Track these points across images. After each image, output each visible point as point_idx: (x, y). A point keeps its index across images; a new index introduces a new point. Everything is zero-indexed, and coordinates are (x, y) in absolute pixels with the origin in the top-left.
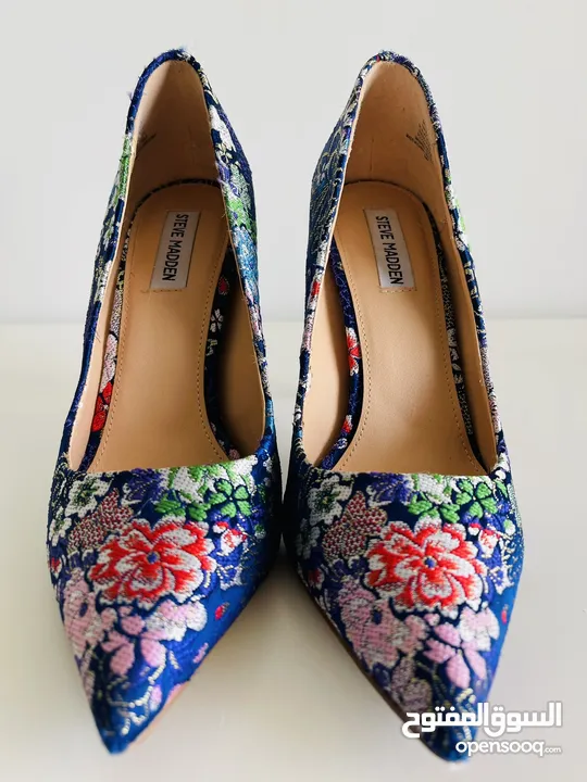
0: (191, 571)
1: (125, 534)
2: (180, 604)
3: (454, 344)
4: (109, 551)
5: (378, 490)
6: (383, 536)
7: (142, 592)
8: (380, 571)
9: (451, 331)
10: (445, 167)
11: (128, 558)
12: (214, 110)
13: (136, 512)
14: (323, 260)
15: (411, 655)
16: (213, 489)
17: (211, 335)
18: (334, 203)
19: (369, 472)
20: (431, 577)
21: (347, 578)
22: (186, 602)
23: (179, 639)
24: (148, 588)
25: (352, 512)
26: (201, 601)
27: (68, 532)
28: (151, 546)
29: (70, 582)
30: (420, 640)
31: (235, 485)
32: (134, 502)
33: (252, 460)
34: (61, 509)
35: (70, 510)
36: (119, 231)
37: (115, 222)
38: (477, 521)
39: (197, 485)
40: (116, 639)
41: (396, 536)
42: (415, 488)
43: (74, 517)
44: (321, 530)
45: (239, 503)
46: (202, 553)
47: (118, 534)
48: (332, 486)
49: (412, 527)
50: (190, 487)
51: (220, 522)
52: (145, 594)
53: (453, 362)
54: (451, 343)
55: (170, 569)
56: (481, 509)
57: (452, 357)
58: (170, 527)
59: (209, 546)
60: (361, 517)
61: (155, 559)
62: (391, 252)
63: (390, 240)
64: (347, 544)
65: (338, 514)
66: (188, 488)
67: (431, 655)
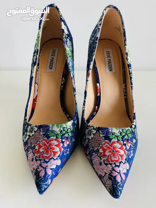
0: (57, 151)
1: (42, 142)
2: (55, 160)
3: (125, 88)
4: (38, 146)
5: (102, 132)
6: (103, 144)
7: (46, 157)
8: (102, 153)
9: (124, 84)
10: (125, 40)
11: (42, 148)
12: (62, 23)
13: (44, 136)
14: (91, 67)
15: (108, 174)
16: (62, 130)
17: (62, 84)
18: (94, 51)
19: (100, 127)
20: (114, 155)
21: (94, 153)
22: (56, 159)
23: (55, 168)
24: (47, 156)
25: (96, 137)
26: (60, 159)
27: (28, 139)
28: (48, 145)
29: (29, 152)
30: (110, 170)
31: (68, 128)
32: (43, 133)
33: (72, 121)
34: (26, 133)
35: (28, 134)
36: (38, 58)
37: (37, 55)
38: (126, 140)
39: (59, 129)
40: (41, 168)
41: (106, 144)
42: (112, 131)
43: (29, 135)
44: (88, 140)
45: (69, 133)
46: (60, 147)
47: (40, 141)
48: (91, 130)
49: (110, 142)
50: (57, 129)
51: (64, 139)
52: (47, 157)
53: (124, 92)
54: (124, 87)
55: (52, 151)
56: (127, 137)
57: (124, 91)
58: (52, 140)
59: (61, 145)
60: (98, 138)
61: (49, 148)
62: (110, 62)
63: (109, 58)
64: (94, 145)
65: (93, 137)
66: (56, 130)
67: (112, 174)
